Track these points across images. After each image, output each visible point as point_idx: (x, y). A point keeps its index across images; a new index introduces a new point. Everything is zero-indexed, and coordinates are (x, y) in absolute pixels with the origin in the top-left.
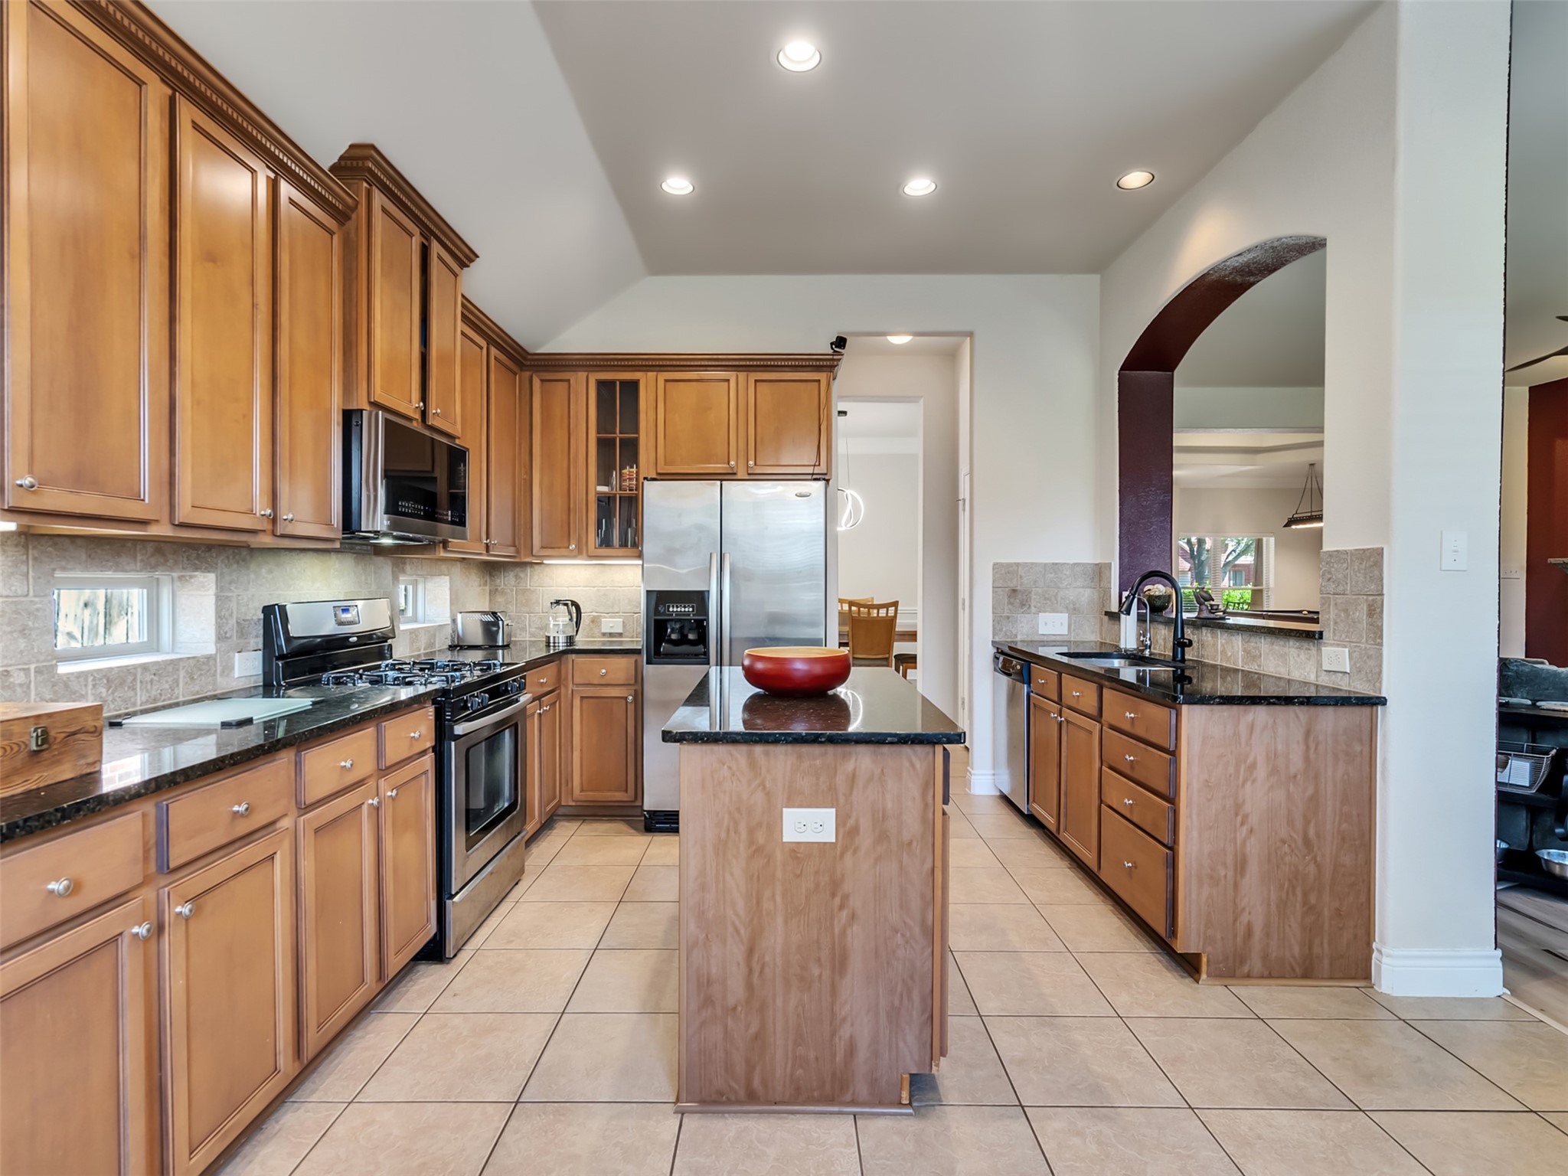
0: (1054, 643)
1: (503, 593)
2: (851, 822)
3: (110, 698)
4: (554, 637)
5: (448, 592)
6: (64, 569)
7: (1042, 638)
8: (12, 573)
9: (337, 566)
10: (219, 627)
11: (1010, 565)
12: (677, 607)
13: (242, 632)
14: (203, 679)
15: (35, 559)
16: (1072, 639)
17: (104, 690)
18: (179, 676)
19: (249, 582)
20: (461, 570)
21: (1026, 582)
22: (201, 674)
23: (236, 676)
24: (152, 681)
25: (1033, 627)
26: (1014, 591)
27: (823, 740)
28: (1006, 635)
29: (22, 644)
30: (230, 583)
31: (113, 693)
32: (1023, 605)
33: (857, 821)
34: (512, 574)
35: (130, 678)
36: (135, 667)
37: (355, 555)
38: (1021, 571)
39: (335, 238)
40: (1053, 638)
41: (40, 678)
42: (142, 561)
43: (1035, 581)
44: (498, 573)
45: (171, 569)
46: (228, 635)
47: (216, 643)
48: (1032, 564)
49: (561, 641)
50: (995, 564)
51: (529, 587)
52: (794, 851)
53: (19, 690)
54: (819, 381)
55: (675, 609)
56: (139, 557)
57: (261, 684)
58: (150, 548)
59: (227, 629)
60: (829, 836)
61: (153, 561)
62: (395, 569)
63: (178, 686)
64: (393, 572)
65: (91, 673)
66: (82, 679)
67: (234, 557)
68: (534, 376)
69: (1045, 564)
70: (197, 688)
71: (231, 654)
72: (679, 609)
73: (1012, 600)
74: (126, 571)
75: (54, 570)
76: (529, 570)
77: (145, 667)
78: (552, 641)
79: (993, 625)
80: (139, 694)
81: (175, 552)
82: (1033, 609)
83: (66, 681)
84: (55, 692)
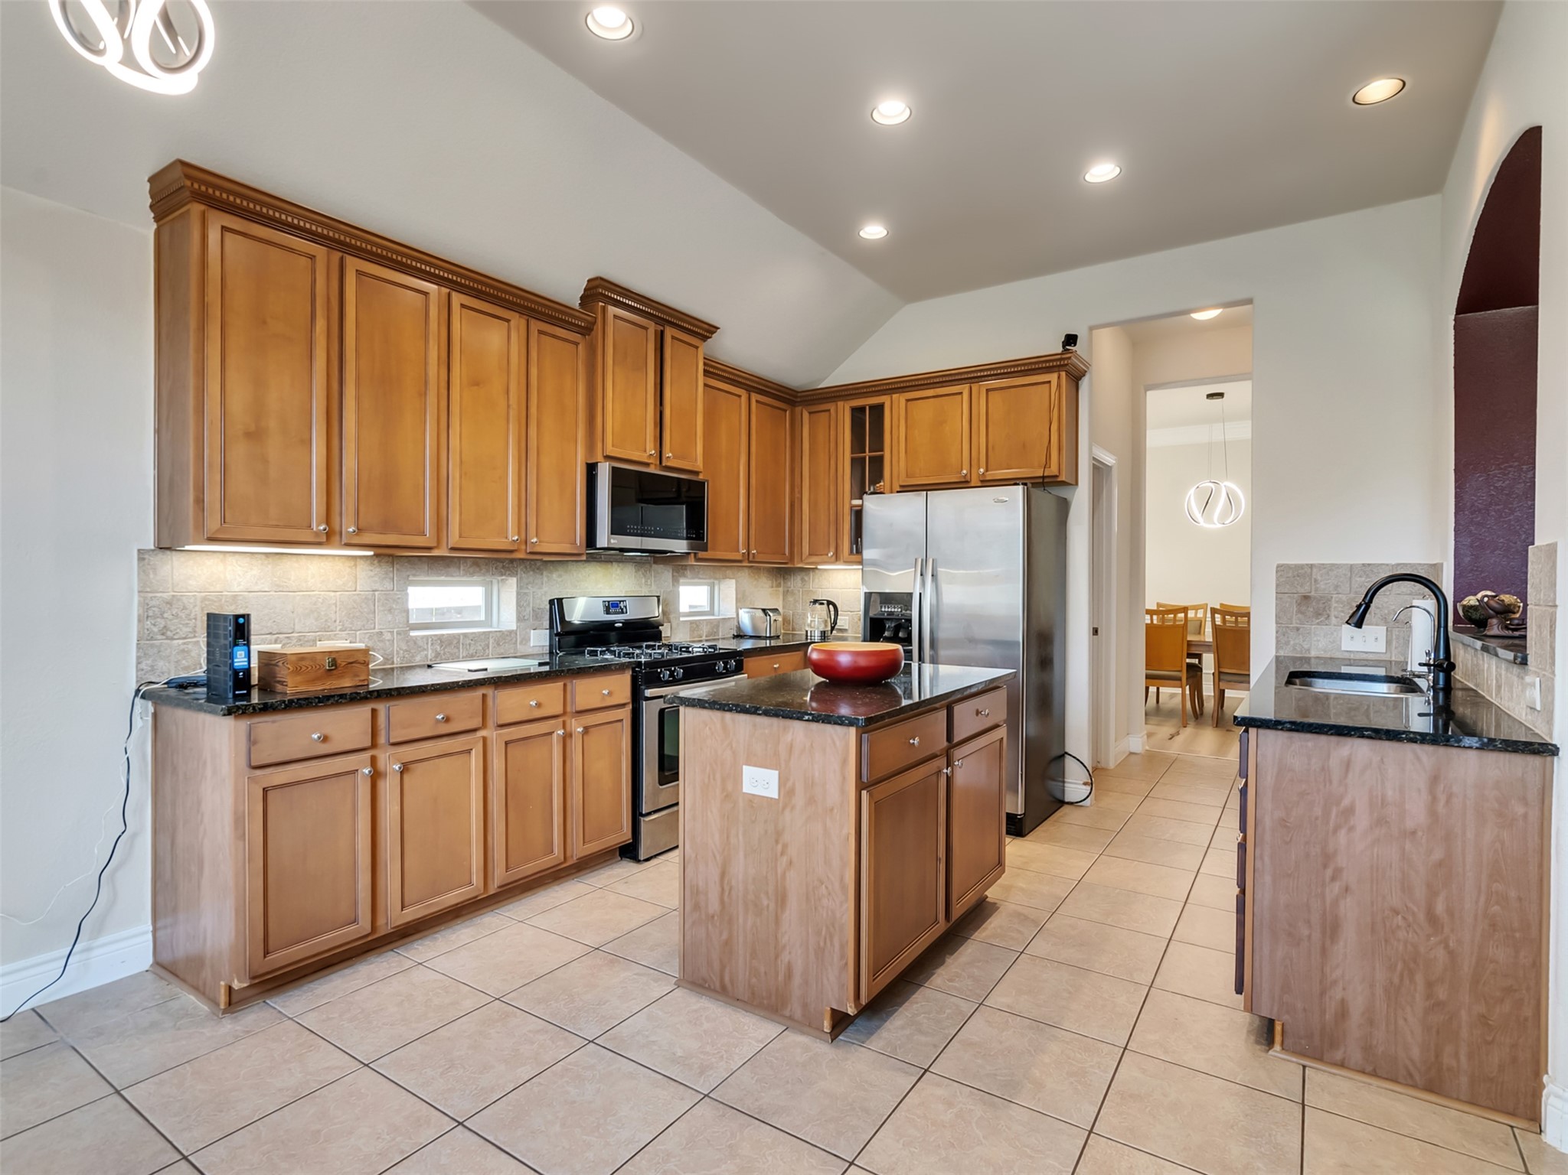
0: (1366, 663)
1: (793, 594)
2: (789, 784)
3: (442, 652)
4: (811, 632)
5: (734, 592)
6: (414, 575)
7: (1347, 656)
8: (385, 578)
9: (619, 571)
10: (519, 612)
11: (1302, 567)
12: (888, 608)
13: (536, 617)
14: (507, 645)
15: (398, 570)
16: (1393, 659)
17: (438, 647)
18: (489, 643)
19: (542, 584)
20: (749, 574)
21: (1323, 587)
22: (505, 643)
23: (532, 645)
24: (470, 644)
25: (1334, 642)
26: (1306, 598)
27: (760, 712)
28: (1295, 649)
29: (390, 617)
30: (527, 584)
31: (444, 649)
32: (1318, 614)
33: (794, 784)
34: (799, 578)
35: (455, 642)
36: (459, 635)
37: (634, 564)
38: (1317, 575)
39: (580, 347)
40: (1365, 656)
41: (399, 637)
42: (464, 570)
43: (1337, 586)
44: (789, 577)
45: (484, 575)
46: (526, 618)
47: (517, 622)
48: (1333, 565)
49: (816, 635)
50: (1278, 566)
51: (811, 588)
52: (751, 801)
53: (387, 643)
54: (1049, 382)
55: (886, 610)
56: (462, 568)
57: (548, 652)
58: (469, 562)
59: (524, 614)
60: (773, 793)
61: (471, 570)
62: (675, 574)
63: (488, 648)
64: (673, 576)
65: (431, 636)
66: (424, 640)
67: (530, 567)
68: (804, 410)
69: (1351, 565)
70: (502, 651)
71: (528, 630)
72: (890, 610)
73: (1303, 608)
74: (452, 576)
75: (408, 576)
76: (811, 574)
77: (465, 635)
78: (809, 634)
79: (1277, 637)
80: (461, 651)
81: (486, 565)
82: (1333, 620)
83: (415, 640)
84: (408, 646)
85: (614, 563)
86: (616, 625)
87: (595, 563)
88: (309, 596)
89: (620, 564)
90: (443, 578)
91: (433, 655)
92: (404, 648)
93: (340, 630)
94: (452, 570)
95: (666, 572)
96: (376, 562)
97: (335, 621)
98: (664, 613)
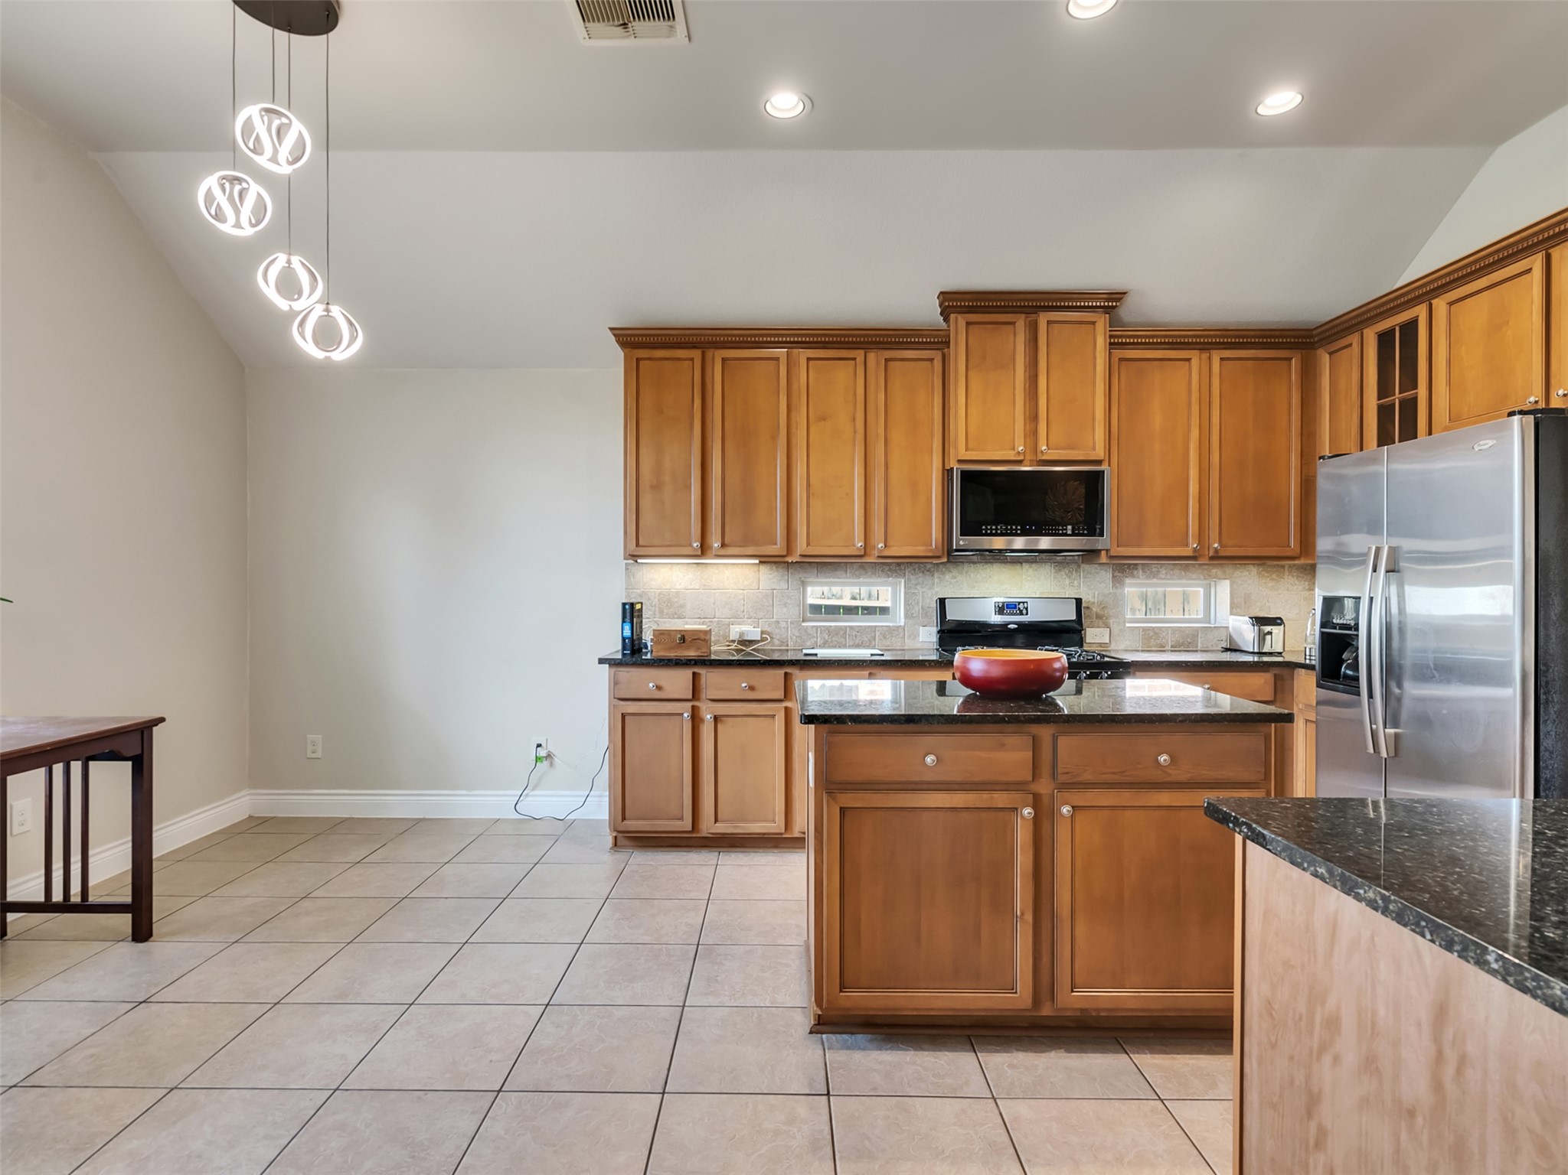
3: (830, 640)
5: (1228, 595)
6: (806, 577)
8: (781, 580)
9: (1031, 572)
10: (908, 609)
13: (926, 614)
14: (893, 638)
15: (792, 573)
17: (827, 636)
18: (875, 635)
19: (933, 584)
20: (1259, 573)
22: (891, 636)
23: (920, 640)
24: (856, 635)
29: (785, 610)
30: (916, 585)
31: (832, 638)
35: (842, 632)
36: (846, 627)
37: (1055, 565)
39: (936, 361)
41: (792, 626)
42: (850, 573)
45: (870, 576)
46: (914, 615)
47: (907, 619)
53: (783, 630)
56: (848, 571)
58: (856, 567)
59: (913, 611)
61: (857, 573)
62: (1117, 574)
63: (875, 640)
64: (1113, 577)
65: (820, 627)
66: (814, 629)
67: (919, 569)
68: (1322, 352)
70: (889, 643)
71: (916, 627)
74: (839, 578)
75: (801, 578)
77: (852, 627)
80: (847, 641)
83: (806, 629)
84: (800, 633)
85: (1024, 564)
86: (1009, 626)
87: (998, 565)
88: (725, 592)
89: (1034, 565)
90: (831, 580)
91: (822, 642)
92: (797, 635)
93: (747, 618)
94: (839, 573)
95: (1103, 573)
96: (774, 568)
97: (743, 611)
98: (1099, 617)
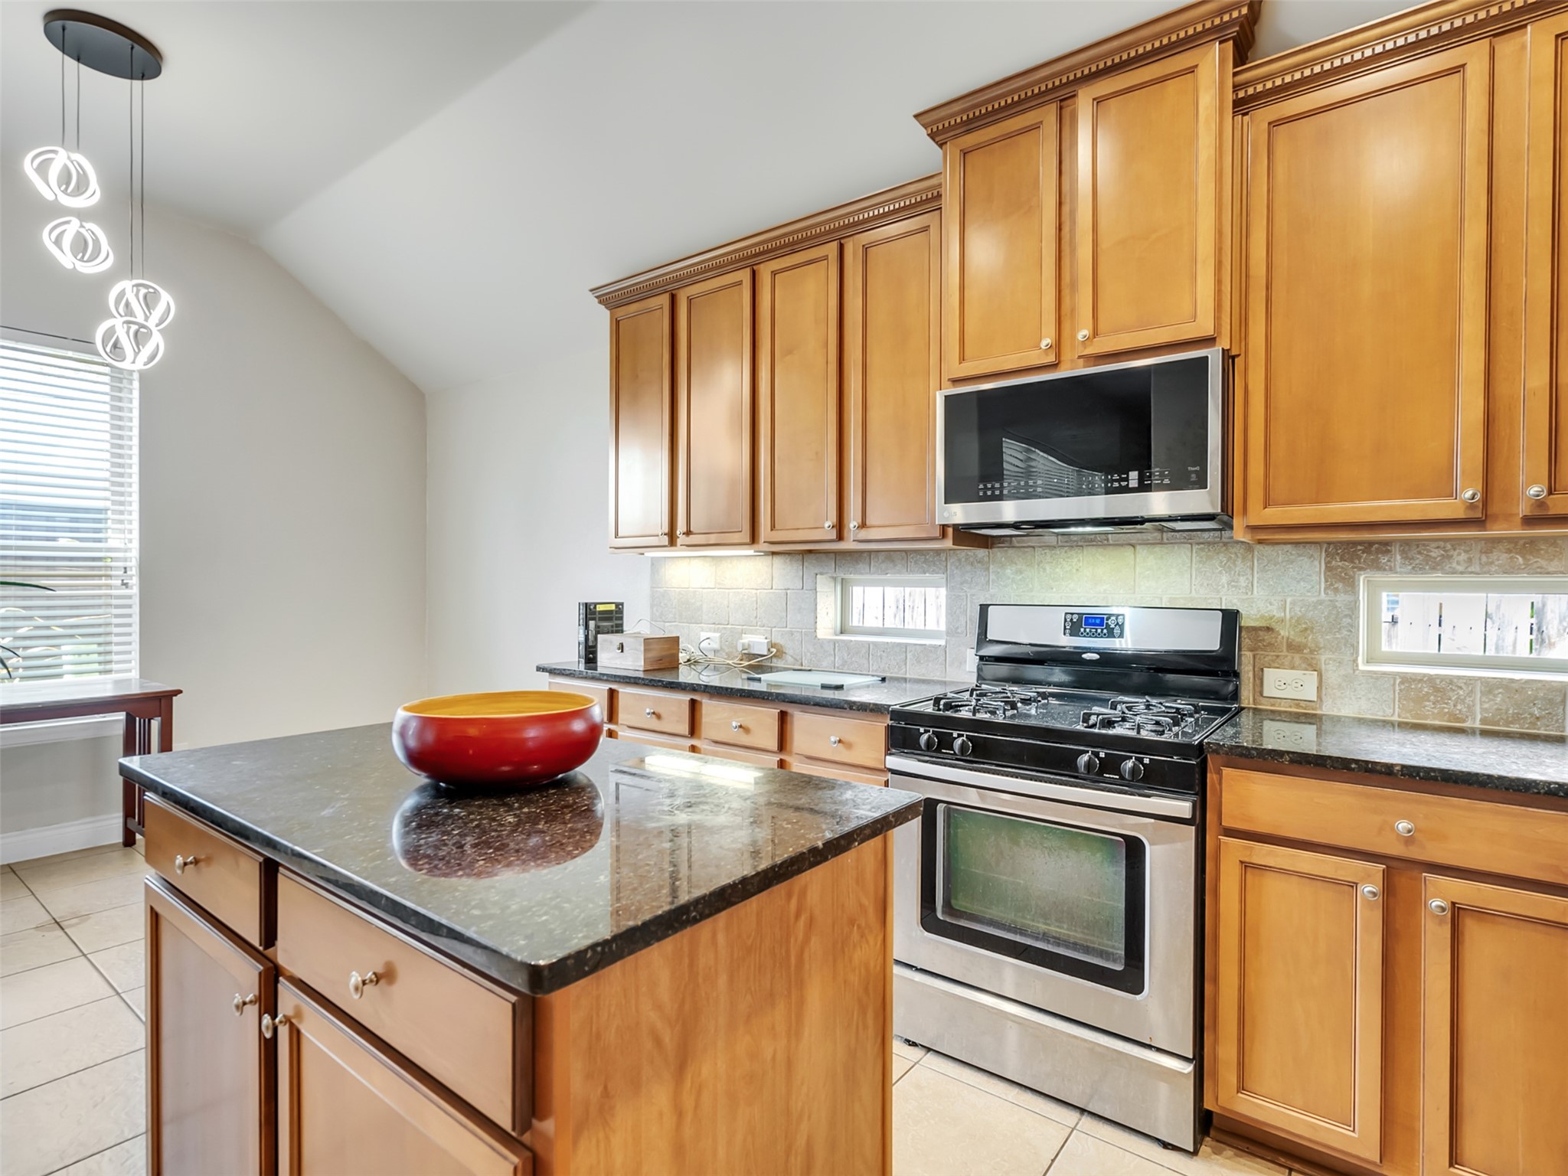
8: (795, 576)
10: (948, 623)
14: (930, 665)
15: (806, 567)
18: (906, 657)
22: (927, 660)
23: (967, 669)
24: (881, 656)
29: (799, 617)
30: (962, 584)
31: (851, 658)
35: (864, 651)
36: (869, 644)
41: (806, 638)
42: (875, 566)
46: (959, 631)
47: (947, 636)
53: (796, 643)
58: (881, 556)
59: (957, 624)
61: (883, 566)
62: (1337, 562)
63: (906, 664)
64: (1328, 568)
66: (831, 644)
67: (967, 560)
70: (924, 671)
71: (962, 648)
74: (861, 574)
75: (816, 574)
77: (877, 644)
80: (869, 663)
81: (903, 559)
84: (816, 649)
85: (1138, 547)
86: (1084, 656)
87: (1093, 550)
88: (738, 593)
89: (1157, 549)
91: (840, 662)
92: (812, 651)
93: (760, 626)
94: (860, 566)
95: (1305, 561)
96: (788, 561)
97: (756, 617)
98: (1294, 647)
